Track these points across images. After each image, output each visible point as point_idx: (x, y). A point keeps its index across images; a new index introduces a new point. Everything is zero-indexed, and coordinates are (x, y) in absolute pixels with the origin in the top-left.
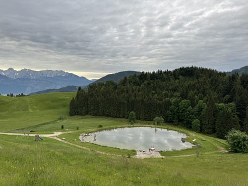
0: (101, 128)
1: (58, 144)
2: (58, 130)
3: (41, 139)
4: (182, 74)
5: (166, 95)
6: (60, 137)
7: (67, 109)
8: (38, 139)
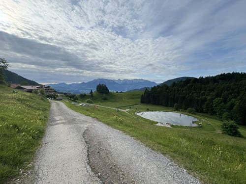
0: (148, 110)
1: (125, 114)
2: (128, 109)
3: (120, 111)
4: (221, 79)
5: (204, 94)
6: (127, 111)
7: (139, 100)
8: (118, 111)
